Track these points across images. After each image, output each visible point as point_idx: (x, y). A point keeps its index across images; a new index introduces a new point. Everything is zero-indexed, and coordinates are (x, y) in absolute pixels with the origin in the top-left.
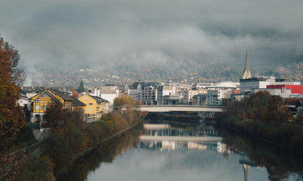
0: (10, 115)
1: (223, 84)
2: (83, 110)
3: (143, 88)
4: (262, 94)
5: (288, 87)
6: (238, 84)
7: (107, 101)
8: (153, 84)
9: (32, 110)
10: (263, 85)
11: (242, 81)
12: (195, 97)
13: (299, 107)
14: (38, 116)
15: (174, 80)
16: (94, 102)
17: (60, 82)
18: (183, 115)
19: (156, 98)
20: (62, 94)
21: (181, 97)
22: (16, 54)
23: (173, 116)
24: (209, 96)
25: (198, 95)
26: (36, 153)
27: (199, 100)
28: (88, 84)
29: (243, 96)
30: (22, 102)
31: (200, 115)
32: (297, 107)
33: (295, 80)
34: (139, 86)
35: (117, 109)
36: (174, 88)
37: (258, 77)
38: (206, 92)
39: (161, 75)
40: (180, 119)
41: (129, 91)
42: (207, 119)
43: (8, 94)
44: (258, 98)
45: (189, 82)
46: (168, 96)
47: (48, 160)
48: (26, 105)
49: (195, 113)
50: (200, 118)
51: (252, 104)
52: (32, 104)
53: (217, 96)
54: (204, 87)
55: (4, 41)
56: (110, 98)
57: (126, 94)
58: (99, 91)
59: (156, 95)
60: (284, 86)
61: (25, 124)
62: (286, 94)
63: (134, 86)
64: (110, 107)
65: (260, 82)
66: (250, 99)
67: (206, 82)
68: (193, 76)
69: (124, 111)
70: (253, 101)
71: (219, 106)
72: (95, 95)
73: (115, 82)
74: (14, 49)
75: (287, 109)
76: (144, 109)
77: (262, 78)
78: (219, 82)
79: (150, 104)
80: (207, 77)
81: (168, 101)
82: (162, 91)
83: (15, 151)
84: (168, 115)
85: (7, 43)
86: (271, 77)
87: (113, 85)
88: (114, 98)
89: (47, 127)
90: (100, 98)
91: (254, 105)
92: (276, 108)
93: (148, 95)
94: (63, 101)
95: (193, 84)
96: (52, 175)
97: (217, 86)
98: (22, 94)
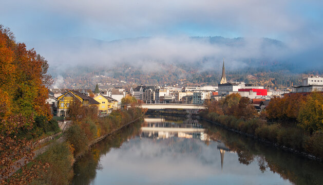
0: (40, 110)
1: (205, 88)
2: (97, 107)
3: (144, 91)
4: (234, 96)
5: (254, 90)
6: (217, 88)
7: (116, 101)
8: (152, 87)
9: (58, 107)
10: (235, 89)
11: (220, 85)
12: (184, 98)
13: (262, 106)
14: (62, 111)
15: (168, 85)
16: (106, 101)
17: (81, 85)
18: (175, 112)
19: (154, 98)
20: (81, 95)
21: (173, 97)
22: (46, 63)
23: (167, 112)
24: (194, 97)
25: (187, 96)
26: (61, 140)
27: (187, 100)
28: (102, 87)
29: (220, 97)
30: (50, 101)
31: (188, 112)
32: (260, 106)
33: (260, 85)
34: (141, 89)
35: (124, 106)
36: (168, 91)
37: (232, 82)
38: (192, 94)
39: (158, 81)
40: (172, 115)
41: (133, 93)
42: (193, 114)
43: (39, 95)
44: (231, 99)
45: (180, 86)
46: (164, 97)
47: (69, 146)
48: (54, 103)
49: (184, 110)
50: (187, 114)
51: (227, 103)
52: (58, 103)
53: (201, 97)
54: (191, 90)
55: (37, 54)
56: (119, 98)
57: (131, 95)
58: (110, 92)
59: (154, 96)
60: (251, 89)
61: (52, 117)
62: (253, 96)
63: (137, 89)
64: (118, 105)
65: (234, 87)
66: (226, 100)
67: (193, 86)
68: (183, 81)
69: (129, 108)
70: (228, 101)
71: (202, 105)
72: (107, 95)
73: (123, 85)
74: (45, 60)
75: (254, 107)
76: (144, 107)
77: (235, 83)
78: (203, 86)
79: (149, 103)
80: (194, 83)
81: (163, 100)
82: (158, 93)
83: (44, 138)
84: (163, 111)
85: (39, 55)
86: (242, 83)
87: (121, 88)
88: (121, 98)
89: (69, 120)
90: (111, 98)
91: (229, 104)
92: (244, 107)
93: (148, 96)
94: (82, 100)
95: (182, 87)
96: (72, 157)
97: (201, 89)
98: (50, 95)
